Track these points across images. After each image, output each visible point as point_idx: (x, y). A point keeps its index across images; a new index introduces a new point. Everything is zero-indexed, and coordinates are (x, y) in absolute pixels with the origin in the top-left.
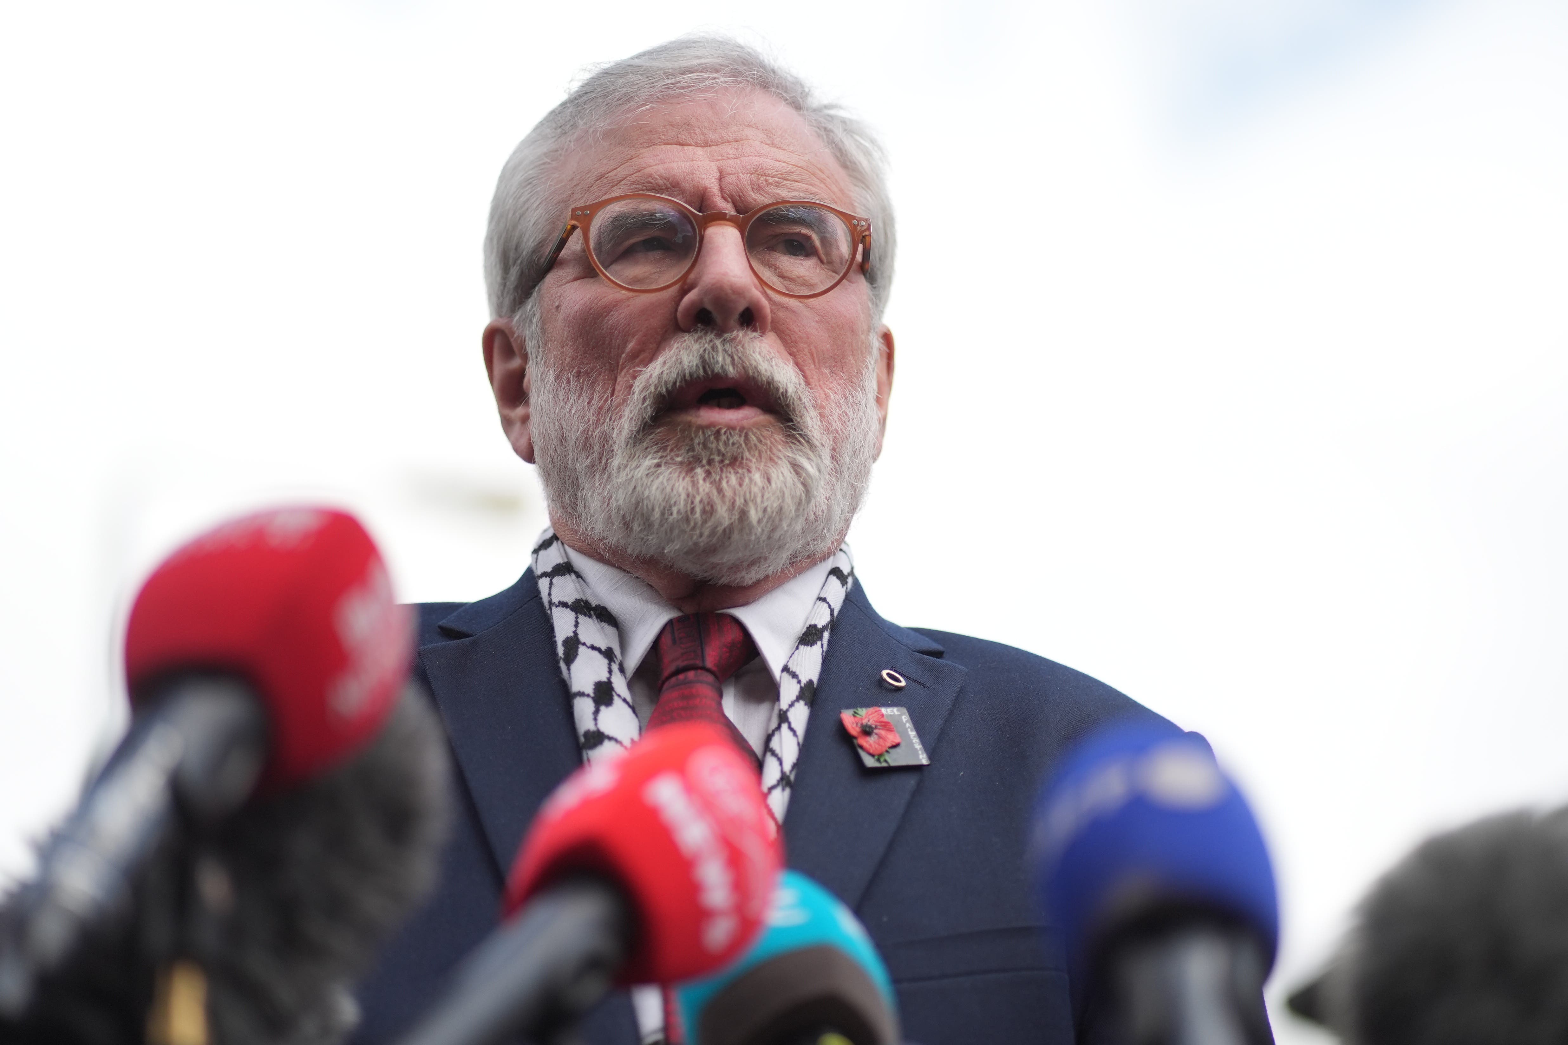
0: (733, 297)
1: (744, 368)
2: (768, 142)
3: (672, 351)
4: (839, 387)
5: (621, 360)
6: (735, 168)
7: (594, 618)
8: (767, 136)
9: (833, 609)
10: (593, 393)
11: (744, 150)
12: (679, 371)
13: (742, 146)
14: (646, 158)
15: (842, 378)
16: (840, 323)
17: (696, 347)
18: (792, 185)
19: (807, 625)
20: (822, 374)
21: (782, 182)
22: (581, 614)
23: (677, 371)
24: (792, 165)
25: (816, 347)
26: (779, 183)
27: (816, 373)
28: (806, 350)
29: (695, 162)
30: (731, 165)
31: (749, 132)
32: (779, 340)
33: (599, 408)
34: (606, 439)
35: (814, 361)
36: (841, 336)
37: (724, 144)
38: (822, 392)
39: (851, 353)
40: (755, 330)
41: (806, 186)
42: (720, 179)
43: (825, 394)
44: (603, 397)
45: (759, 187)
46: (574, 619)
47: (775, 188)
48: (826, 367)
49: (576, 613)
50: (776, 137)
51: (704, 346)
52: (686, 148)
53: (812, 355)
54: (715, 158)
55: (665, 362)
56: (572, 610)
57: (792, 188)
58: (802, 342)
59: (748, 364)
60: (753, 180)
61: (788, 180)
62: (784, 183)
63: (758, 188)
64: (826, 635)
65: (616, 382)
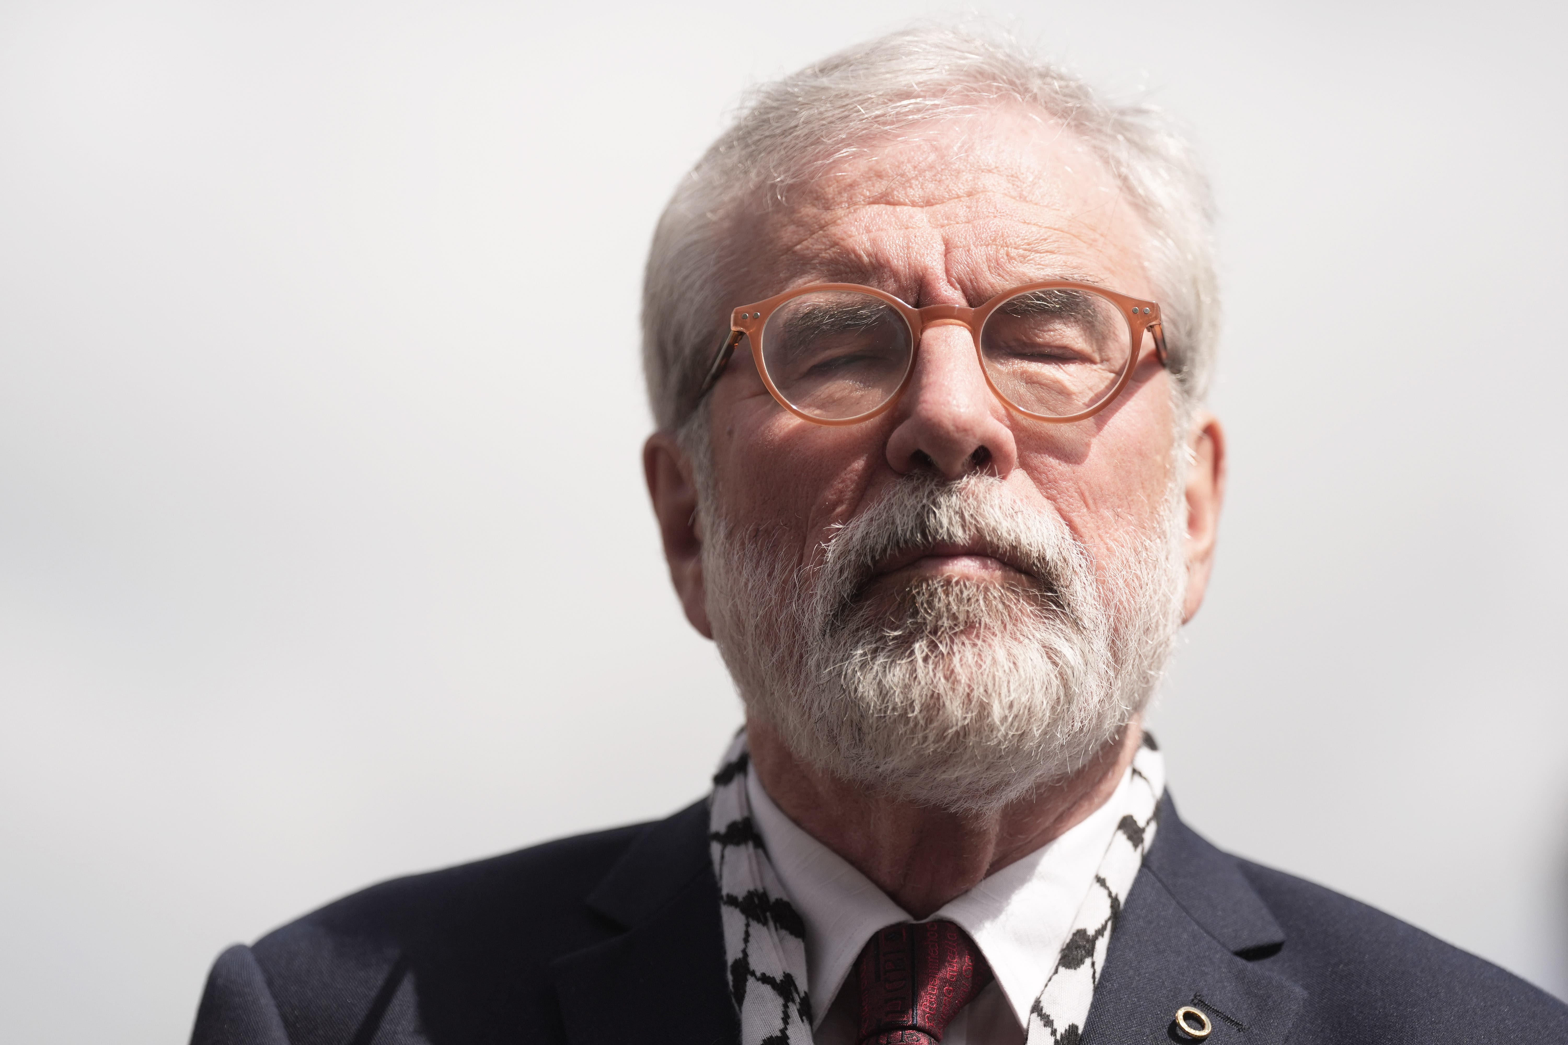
0: (957, 435)
1: (977, 529)
2: (1014, 194)
3: (882, 505)
4: (1127, 537)
5: (811, 514)
6: (965, 238)
7: (771, 924)
8: (1013, 185)
9: (1117, 895)
10: (774, 561)
11: (979, 208)
12: (890, 533)
13: (977, 202)
14: (845, 225)
15: (1129, 523)
16: (1121, 444)
17: (910, 502)
18: (1042, 259)
19: (1074, 930)
20: (1102, 519)
21: (1028, 256)
22: (753, 919)
23: (887, 534)
24: (1046, 227)
25: (1086, 483)
26: (1024, 257)
27: (1092, 518)
28: (1072, 490)
29: (911, 229)
30: (961, 234)
31: (988, 181)
32: (1030, 480)
33: (783, 582)
34: (796, 626)
35: (1085, 502)
36: (1124, 463)
37: (952, 201)
38: (1102, 545)
39: (1141, 486)
40: (993, 475)
41: (1064, 258)
42: (947, 252)
43: (1108, 549)
44: (788, 565)
45: (998, 264)
46: (743, 929)
47: (1020, 264)
48: (1108, 508)
49: (747, 918)
50: (1025, 185)
51: (922, 502)
52: (898, 208)
53: (1082, 495)
54: (939, 223)
55: (872, 520)
56: (743, 911)
57: (1042, 263)
58: (1064, 480)
59: (983, 523)
60: (989, 255)
61: (1037, 252)
62: (1032, 257)
63: (996, 266)
64: (1102, 945)
65: (805, 543)
